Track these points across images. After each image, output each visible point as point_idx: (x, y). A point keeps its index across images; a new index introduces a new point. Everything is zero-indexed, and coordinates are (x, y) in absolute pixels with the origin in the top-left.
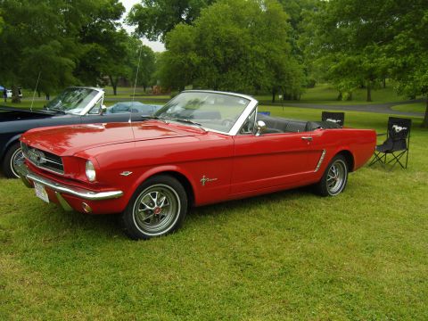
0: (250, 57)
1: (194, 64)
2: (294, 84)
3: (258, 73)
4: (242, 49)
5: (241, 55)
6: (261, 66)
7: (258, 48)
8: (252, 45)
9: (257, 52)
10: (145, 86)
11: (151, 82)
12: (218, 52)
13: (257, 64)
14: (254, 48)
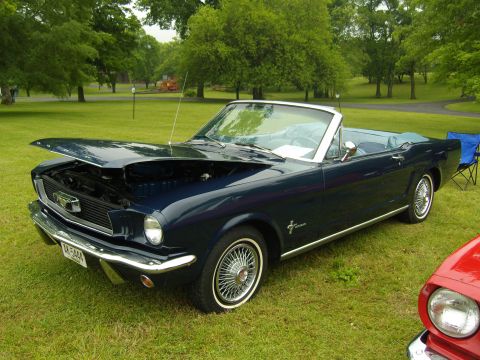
0: (288, 47)
1: (223, 56)
2: (337, 80)
3: (298, 67)
4: (278, 38)
5: (277, 44)
6: (301, 58)
7: (297, 37)
8: (290, 33)
9: (296, 41)
10: (147, 82)
11: (155, 77)
12: (251, 42)
13: (297, 56)
14: (292, 37)
